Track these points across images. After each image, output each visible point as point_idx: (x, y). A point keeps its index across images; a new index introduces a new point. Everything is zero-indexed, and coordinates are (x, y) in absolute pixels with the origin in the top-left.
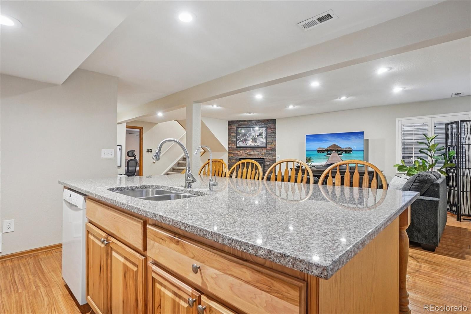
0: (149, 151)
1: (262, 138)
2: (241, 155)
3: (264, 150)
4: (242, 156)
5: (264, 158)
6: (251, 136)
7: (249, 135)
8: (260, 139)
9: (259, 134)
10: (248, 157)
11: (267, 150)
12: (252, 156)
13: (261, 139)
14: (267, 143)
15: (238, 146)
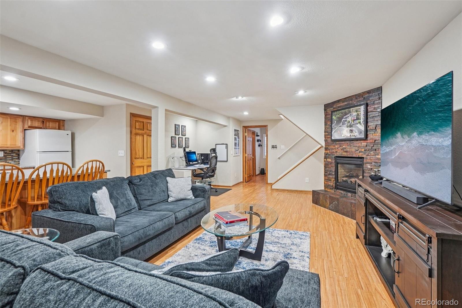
0: (274, 147)
1: (360, 123)
2: (336, 152)
3: (364, 144)
4: (338, 153)
5: (363, 158)
6: (346, 122)
7: (344, 121)
8: (357, 125)
9: (355, 118)
10: (344, 155)
11: (368, 144)
12: (348, 154)
13: (359, 125)
14: (366, 131)
15: (333, 138)
